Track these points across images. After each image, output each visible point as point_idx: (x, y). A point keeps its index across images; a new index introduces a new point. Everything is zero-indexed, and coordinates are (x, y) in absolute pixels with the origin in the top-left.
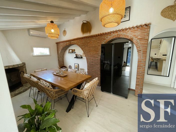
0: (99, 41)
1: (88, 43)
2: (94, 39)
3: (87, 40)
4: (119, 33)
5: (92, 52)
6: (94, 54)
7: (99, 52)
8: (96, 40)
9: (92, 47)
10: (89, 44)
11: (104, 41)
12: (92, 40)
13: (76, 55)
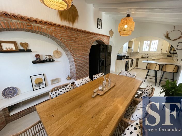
0: (88, 39)
1: (76, 38)
2: (83, 35)
3: (74, 33)
4: (101, 37)
5: (81, 51)
6: (83, 53)
7: (88, 51)
8: (85, 37)
9: (81, 45)
10: (77, 40)
11: (92, 40)
12: (81, 36)
13: (37, 56)
